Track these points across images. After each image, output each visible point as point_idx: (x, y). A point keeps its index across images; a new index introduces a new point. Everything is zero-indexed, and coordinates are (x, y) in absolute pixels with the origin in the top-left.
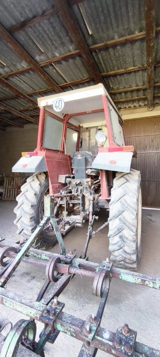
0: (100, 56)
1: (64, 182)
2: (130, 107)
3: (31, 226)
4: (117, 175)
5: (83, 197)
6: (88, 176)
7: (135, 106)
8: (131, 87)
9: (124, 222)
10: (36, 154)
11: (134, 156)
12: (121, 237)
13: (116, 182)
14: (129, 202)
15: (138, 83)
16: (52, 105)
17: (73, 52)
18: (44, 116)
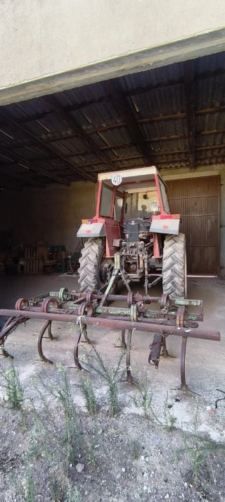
0: (145, 128)
1: (118, 246)
2: (171, 167)
3: (94, 283)
4: (166, 237)
5: (139, 257)
6: (141, 240)
7: (176, 167)
8: (172, 150)
9: (174, 271)
10: (96, 221)
11: (181, 222)
12: (173, 283)
13: (166, 244)
14: (178, 257)
15: (180, 146)
16: (111, 180)
17: (120, 124)
18: (102, 188)
